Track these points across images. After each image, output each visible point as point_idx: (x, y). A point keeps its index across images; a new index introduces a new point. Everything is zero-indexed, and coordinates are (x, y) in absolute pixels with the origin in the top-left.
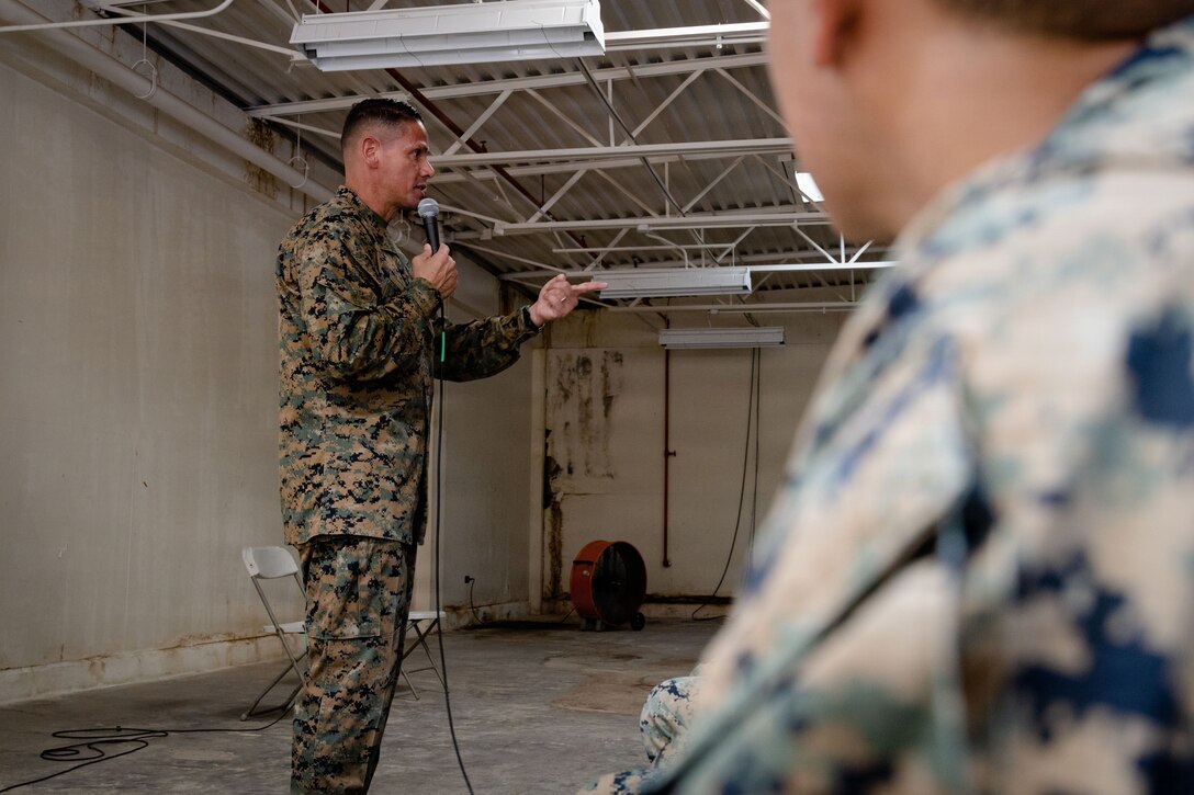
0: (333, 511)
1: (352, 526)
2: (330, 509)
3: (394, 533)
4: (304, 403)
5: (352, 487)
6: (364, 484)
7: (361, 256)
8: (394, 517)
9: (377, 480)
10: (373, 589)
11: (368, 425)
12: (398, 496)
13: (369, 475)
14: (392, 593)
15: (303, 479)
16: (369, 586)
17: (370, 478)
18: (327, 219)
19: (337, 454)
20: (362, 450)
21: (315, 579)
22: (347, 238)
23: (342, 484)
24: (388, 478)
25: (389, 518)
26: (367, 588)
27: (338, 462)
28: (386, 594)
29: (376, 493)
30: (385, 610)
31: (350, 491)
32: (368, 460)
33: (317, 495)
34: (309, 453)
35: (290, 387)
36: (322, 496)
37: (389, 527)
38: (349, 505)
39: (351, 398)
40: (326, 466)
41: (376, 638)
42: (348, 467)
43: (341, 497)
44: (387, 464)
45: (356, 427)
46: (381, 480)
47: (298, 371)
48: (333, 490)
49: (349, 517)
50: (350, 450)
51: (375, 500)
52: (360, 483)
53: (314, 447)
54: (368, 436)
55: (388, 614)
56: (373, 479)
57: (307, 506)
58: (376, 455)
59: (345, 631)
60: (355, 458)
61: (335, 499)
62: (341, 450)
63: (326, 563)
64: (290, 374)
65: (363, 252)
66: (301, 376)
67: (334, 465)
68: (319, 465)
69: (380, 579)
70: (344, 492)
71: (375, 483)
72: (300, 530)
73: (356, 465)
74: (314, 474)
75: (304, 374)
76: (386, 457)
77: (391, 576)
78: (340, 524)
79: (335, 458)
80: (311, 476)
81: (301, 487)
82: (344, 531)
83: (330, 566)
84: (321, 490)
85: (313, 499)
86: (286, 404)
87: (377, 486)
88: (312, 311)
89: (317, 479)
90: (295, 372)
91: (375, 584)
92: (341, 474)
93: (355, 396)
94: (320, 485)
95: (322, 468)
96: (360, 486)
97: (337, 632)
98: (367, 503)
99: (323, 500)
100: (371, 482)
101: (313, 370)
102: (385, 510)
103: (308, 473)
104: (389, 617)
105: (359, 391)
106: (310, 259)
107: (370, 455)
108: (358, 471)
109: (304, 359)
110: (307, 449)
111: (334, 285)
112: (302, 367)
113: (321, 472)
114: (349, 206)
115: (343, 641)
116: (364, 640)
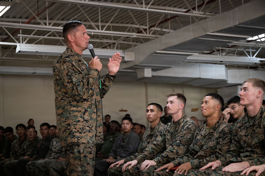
0: (74, 136)
1: (79, 140)
2: (73, 135)
3: (90, 141)
4: (64, 108)
5: (78, 130)
6: (81, 128)
7: (77, 66)
8: (90, 137)
9: (85, 127)
10: (85, 158)
11: (82, 112)
12: (91, 131)
13: (83, 126)
14: (90, 158)
15: (65, 128)
16: (84, 157)
17: (83, 127)
18: (65, 57)
19: (74, 121)
20: (81, 119)
21: (68, 155)
22: (72, 62)
23: (76, 128)
24: (87, 126)
25: (88, 137)
26: (83, 158)
27: (74, 123)
28: (88, 159)
29: (85, 131)
30: (88, 163)
31: (78, 131)
32: (82, 122)
33: (69, 132)
34: (66, 121)
35: (60, 104)
36: (70, 132)
37: (89, 140)
38: (78, 134)
39: (77, 105)
40: (71, 124)
41: (86, 171)
42: (77, 124)
43: (76, 132)
44: (87, 122)
45: (79, 112)
46: (86, 127)
47: (62, 99)
48: (74, 130)
49: (78, 138)
50: (77, 119)
51: (85, 133)
52: (80, 128)
53: (67, 119)
54: (82, 114)
55: (89, 164)
56: (84, 127)
57: (66, 135)
58: (84, 120)
59: (78, 169)
60: (79, 121)
61: (74, 133)
62: (75, 119)
63: (71, 151)
64: (59, 100)
65: (77, 65)
66: (63, 100)
67: (73, 123)
68: (69, 124)
69: (86, 155)
70: (76, 131)
71: (85, 128)
72: (65, 142)
73: (79, 123)
74: (68, 126)
75: (64, 100)
76: (87, 120)
77: (89, 154)
78: (76, 139)
79: (73, 121)
80: (67, 127)
81: (64, 130)
82: (77, 141)
83: (72, 152)
84: (70, 130)
85: (68, 133)
86: (59, 109)
87: (85, 129)
88: (68, 82)
89: (69, 127)
90: (61, 100)
91: (85, 156)
92: (75, 126)
93: (78, 104)
94: (70, 129)
95: (70, 124)
96: (80, 129)
97: (76, 170)
98: (83, 134)
99: (71, 133)
100: (83, 128)
101: (66, 98)
102: (87, 135)
103: (66, 126)
104: (90, 165)
105: (79, 103)
106: (64, 69)
107: (83, 120)
108: (80, 125)
109: (63, 96)
110: (65, 120)
111: (73, 74)
112: (63, 98)
113: (70, 125)
114: (70, 53)
115: (77, 172)
116: (83, 171)
